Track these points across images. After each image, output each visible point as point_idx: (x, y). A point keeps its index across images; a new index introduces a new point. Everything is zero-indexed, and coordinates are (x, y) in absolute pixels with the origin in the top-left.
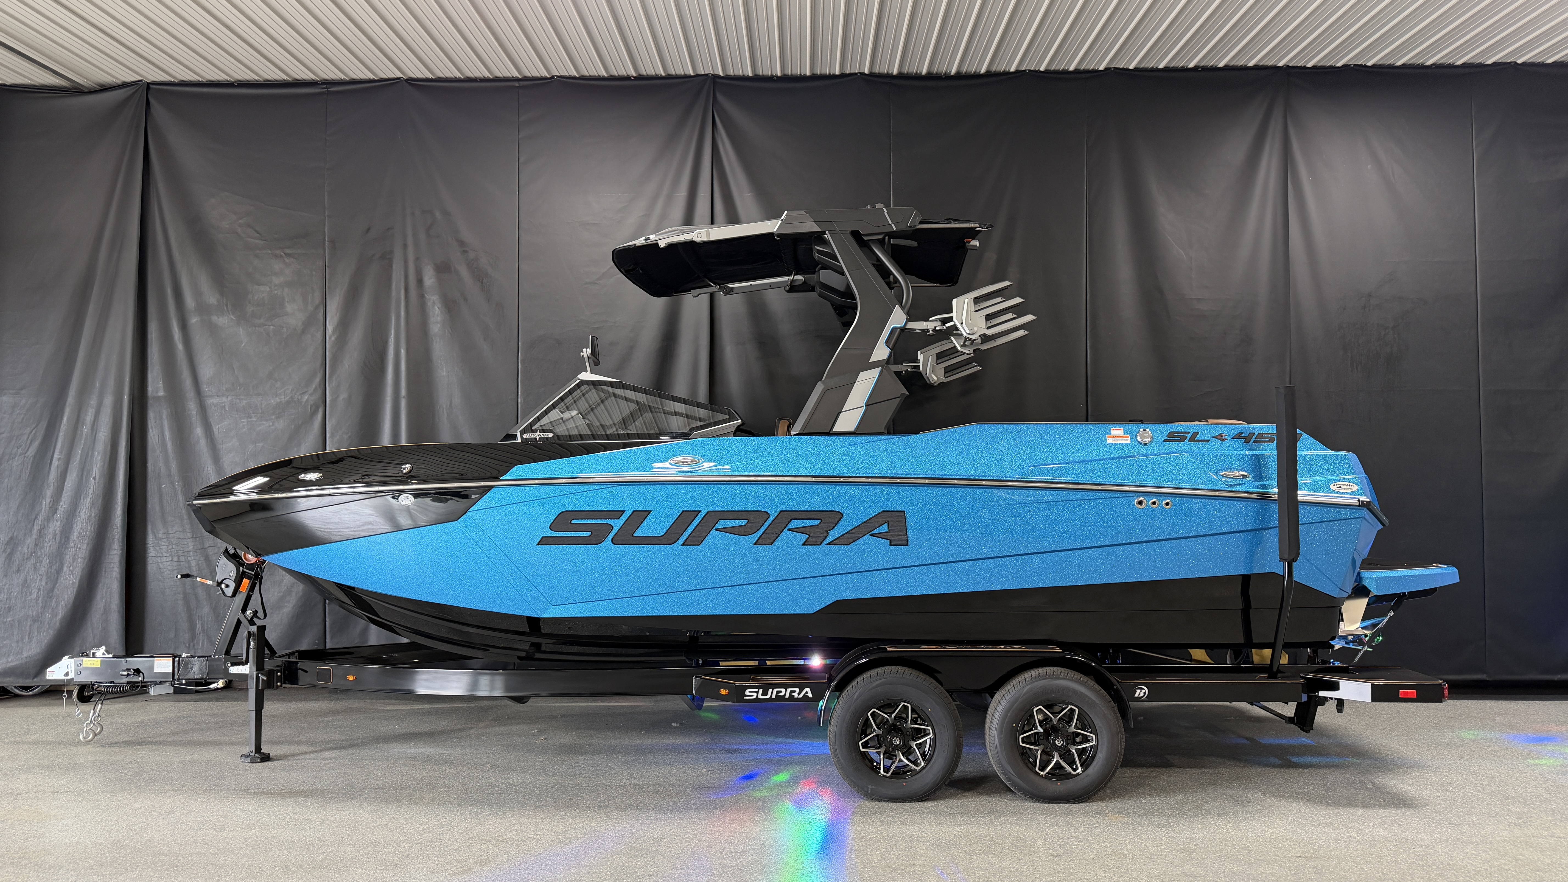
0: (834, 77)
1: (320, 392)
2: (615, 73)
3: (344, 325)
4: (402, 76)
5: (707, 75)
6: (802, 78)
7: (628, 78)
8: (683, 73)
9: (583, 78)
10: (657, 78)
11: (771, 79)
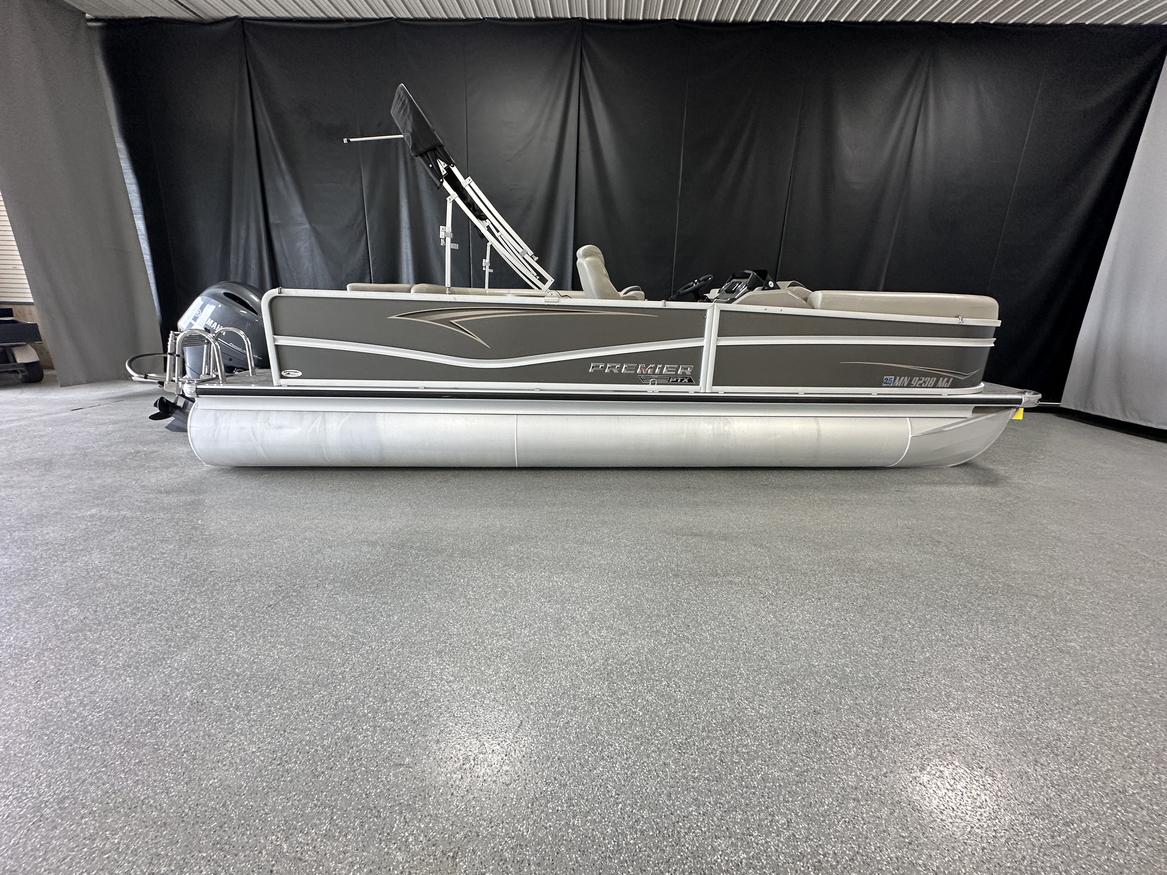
0: (656, 21)
1: (363, 224)
2: (522, 16)
3: (373, 185)
4: (392, 15)
5: (578, 18)
6: (637, 22)
7: (530, 19)
8: (563, 16)
9: (502, 19)
10: (548, 19)
11: (617, 22)
